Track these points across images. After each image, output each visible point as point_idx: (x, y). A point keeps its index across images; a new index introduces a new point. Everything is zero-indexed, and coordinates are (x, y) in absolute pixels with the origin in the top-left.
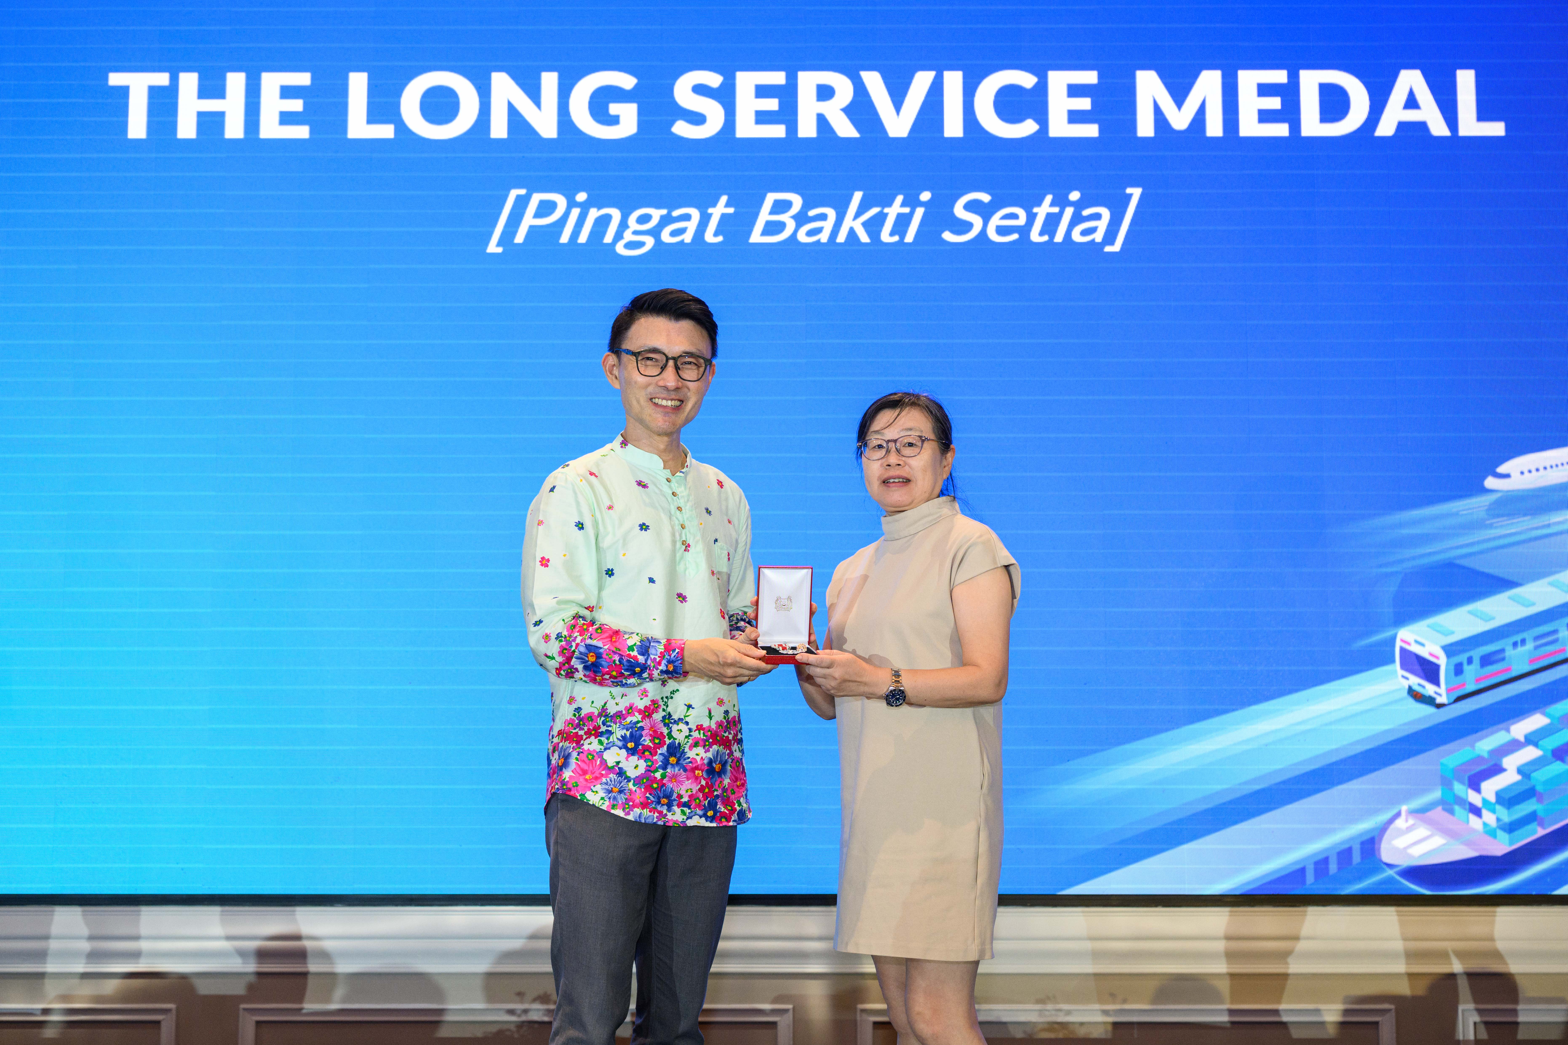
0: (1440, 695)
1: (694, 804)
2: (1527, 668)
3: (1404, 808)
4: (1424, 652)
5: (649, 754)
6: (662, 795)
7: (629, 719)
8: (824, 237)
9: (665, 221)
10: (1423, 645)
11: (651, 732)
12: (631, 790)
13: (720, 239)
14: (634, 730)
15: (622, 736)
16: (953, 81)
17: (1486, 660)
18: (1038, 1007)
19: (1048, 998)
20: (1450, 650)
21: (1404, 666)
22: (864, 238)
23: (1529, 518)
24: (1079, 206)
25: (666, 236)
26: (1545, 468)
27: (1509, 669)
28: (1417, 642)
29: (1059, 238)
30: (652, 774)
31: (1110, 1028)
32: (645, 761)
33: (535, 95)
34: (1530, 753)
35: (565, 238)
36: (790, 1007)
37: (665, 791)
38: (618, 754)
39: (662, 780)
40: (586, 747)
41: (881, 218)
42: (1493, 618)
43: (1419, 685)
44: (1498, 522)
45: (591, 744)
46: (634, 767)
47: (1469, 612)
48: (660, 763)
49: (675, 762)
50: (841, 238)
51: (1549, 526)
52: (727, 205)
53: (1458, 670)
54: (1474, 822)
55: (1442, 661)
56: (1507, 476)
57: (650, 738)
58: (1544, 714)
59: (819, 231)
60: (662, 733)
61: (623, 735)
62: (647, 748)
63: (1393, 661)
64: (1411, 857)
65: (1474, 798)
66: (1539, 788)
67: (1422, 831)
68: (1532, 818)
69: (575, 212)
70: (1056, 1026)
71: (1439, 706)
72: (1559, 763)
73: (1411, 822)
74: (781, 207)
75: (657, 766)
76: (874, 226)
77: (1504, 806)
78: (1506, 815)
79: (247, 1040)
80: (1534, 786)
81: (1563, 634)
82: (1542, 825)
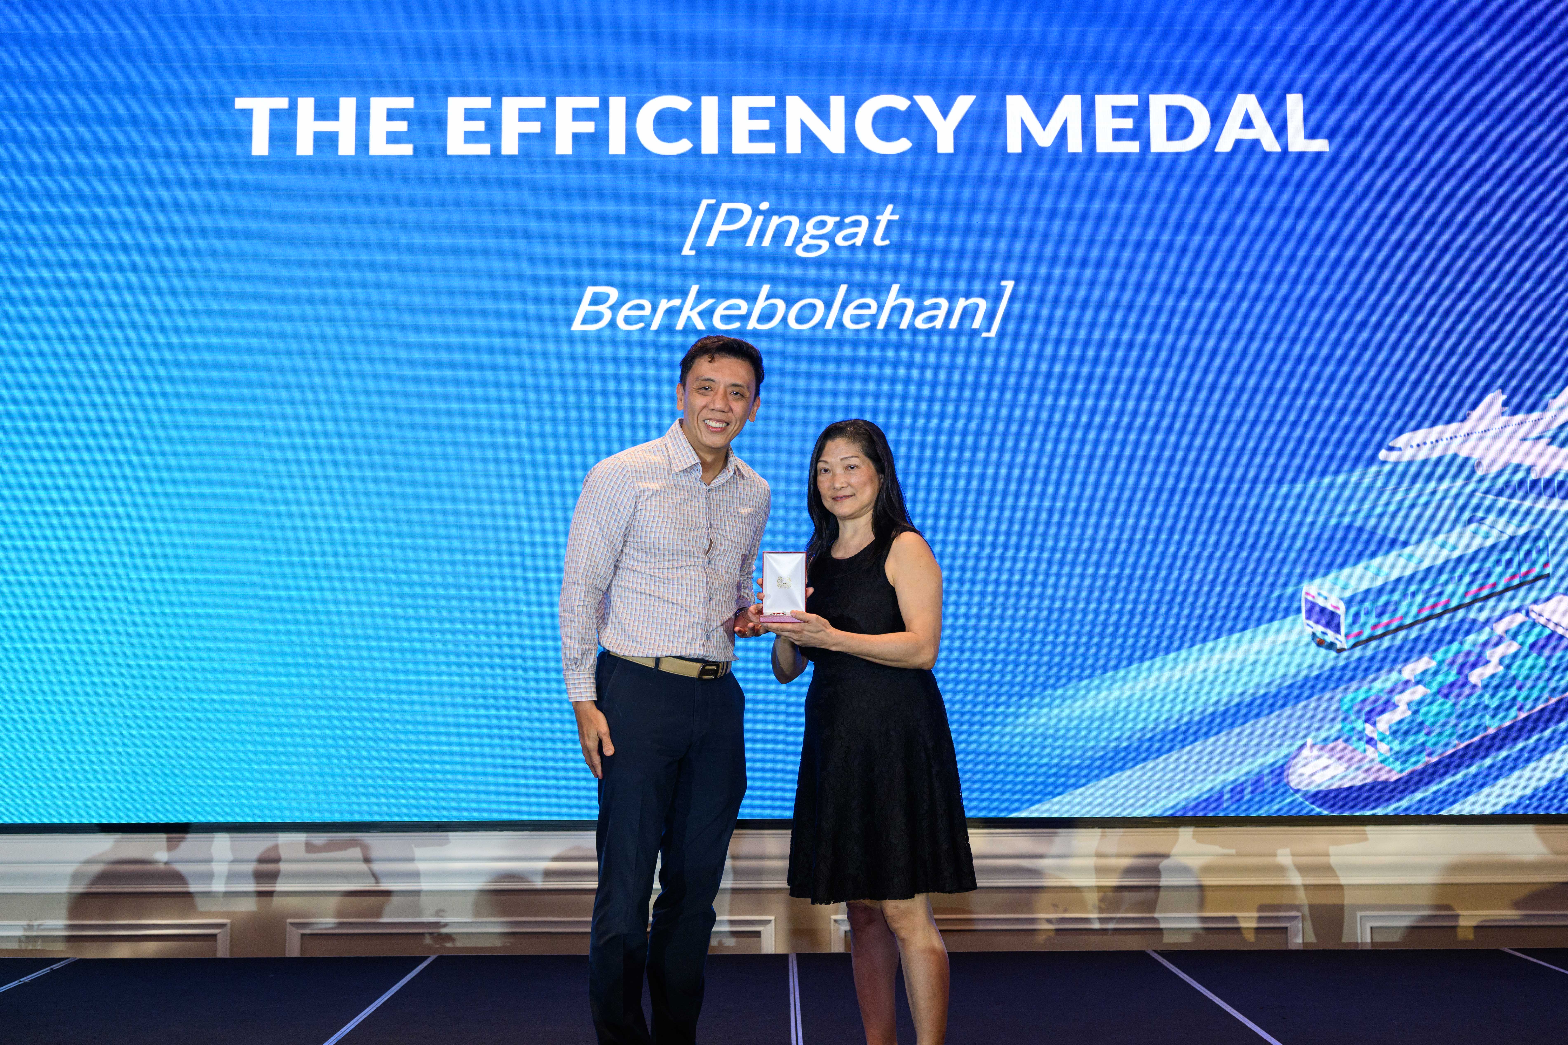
0: (1340, 641)
2: (1416, 618)
3: (1309, 741)
4: (1326, 604)
10: (1325, 597)
17: (1380, 611)
20: (1349, 601)
21: (1308, 617)
23: (1417, 486)
26: (1432, 442)
28: (1320, 595)
31: (1053, 934)
34: (1419, 692)
36: (772, 918)
42: (1387, 574)
43: (1322, 632)
44: (1391, 489)
47: (1365, 568)
51: (1435, 492)
53: (1356, 619)
54: (1370, 752)
55: (1342, 612)
56: (1399, 449)
58: (1431, 657)
63: (1299, 612)
64: (1315, 783)
65: (1370, 731)
66: (1427, 723)
67: (1325, 761)
68: (1421, 748)
71: (1340, 651)
72: (1444, 700)
73: (1315, 752)
77: (1396, 737)
78: (1398, 746)
79: (293, 950)
80: (1422, 722)
81: (1447, 587)
82: (1429, 754)
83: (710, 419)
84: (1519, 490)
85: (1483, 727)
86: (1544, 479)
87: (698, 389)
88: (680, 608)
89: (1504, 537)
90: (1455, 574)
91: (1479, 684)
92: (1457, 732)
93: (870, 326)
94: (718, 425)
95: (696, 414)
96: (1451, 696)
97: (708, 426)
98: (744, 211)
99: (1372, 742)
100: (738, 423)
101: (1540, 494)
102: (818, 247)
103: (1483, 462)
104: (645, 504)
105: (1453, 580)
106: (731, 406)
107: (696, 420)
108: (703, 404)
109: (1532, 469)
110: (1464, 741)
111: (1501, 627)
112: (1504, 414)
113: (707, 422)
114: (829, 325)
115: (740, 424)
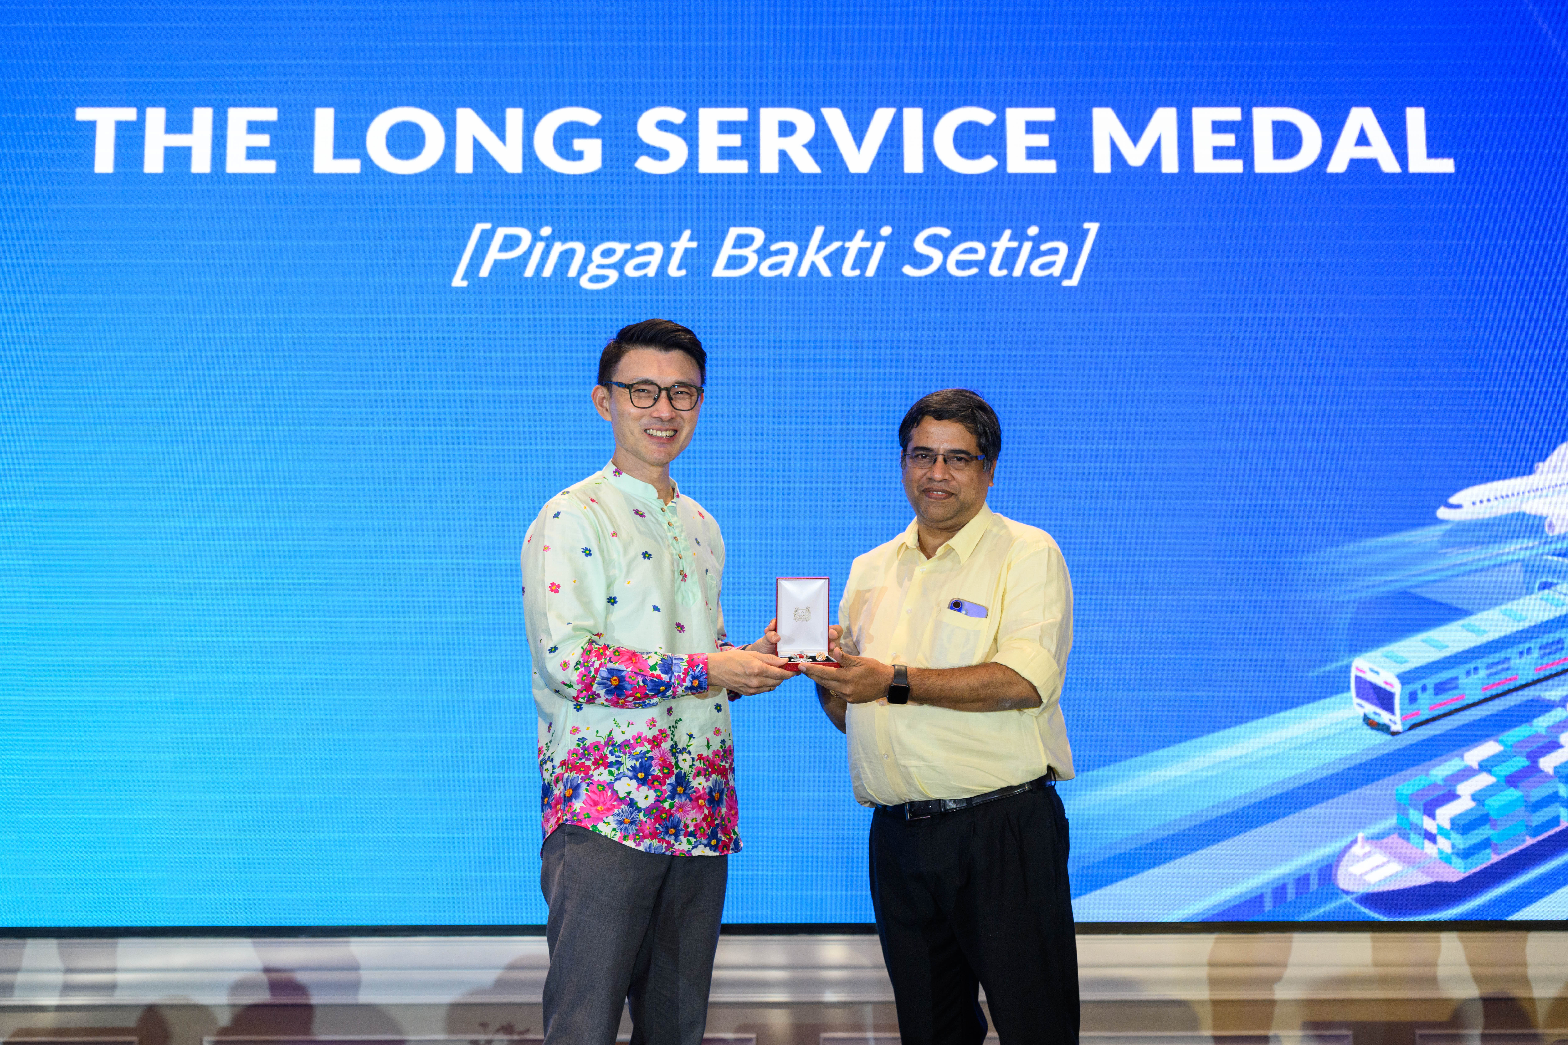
0: (1395, 723)
1: (699, 834)
2: (1480, 696)
3: (1360, 835)
4: (1379, 681)
5: (658, 784)
6: (670, 825)
7: (639, 749)
8: (786, 271)
9: (630, 254)
10: (1377, 673)
11: (660, 762)
12: (642, 821)
13: (683, 273)
14: (644, 761)
15: (632, 767)
16: (913, 117)
17: (1440, 689)
20: (1405, 678)
21: (1359, 695)
22: (826, 272)
23: (1480, 548)
24: (1037, 240)
25: (630, 270)
26: (1496, 499)
27: (1463, 697)
28: (1371, 670)
29: (1018, 272)
30: (661, 805)
32: (655, 791)
33: (499, 129)
34: (1484, 780)
35: (529, 272)
36: (754, 1036)
37: (672, 821)
38: (629, 785)
39: (670, 810)
40: (596, 778)
41: (842, 253)
42: (1446, 647)
43: (1375, 713)
44: (1450, 552)
45: (601, 775)
46: (645, 797)
47: (1423, 641)
48: (669, 793)
49: (682, 791)
50: (803, 272)
51: (1500, 555)
52: (691, 239)
53: (1413, 698)
54: (1430, 848)
55: (1397, 689)
56: (1459, 506)
57: (660, 768)
58: (1497, 741)
59: (780, 265)
60: (670, 763)
61: (633, 765)
62: (656, 778)
63: (1348, 689)
64: (1367, 883)
65: (1429, 825)
66: (1493, 815)
67: (1379, 858)
68: (1486, 844)
69: (540, 246)
71: (1394, 734)
72: (1512, 789)
73: (1367, 848)
74: (743, 241)
75: (666, 796)
76: (835, 260)
77: (1459, 833)
78: (1461, 842)
80: (1488, 813)
81: (1515, 662)
82: (1497, 851)
85: (1556, 821)
90: (1524, 647)
91: (1551, 771)
92: (1528, 827)
96: (1520, 785)
99: (1431, 837)
103: (1554, 521)
105: (1521, 653)
110: (1533, 837)
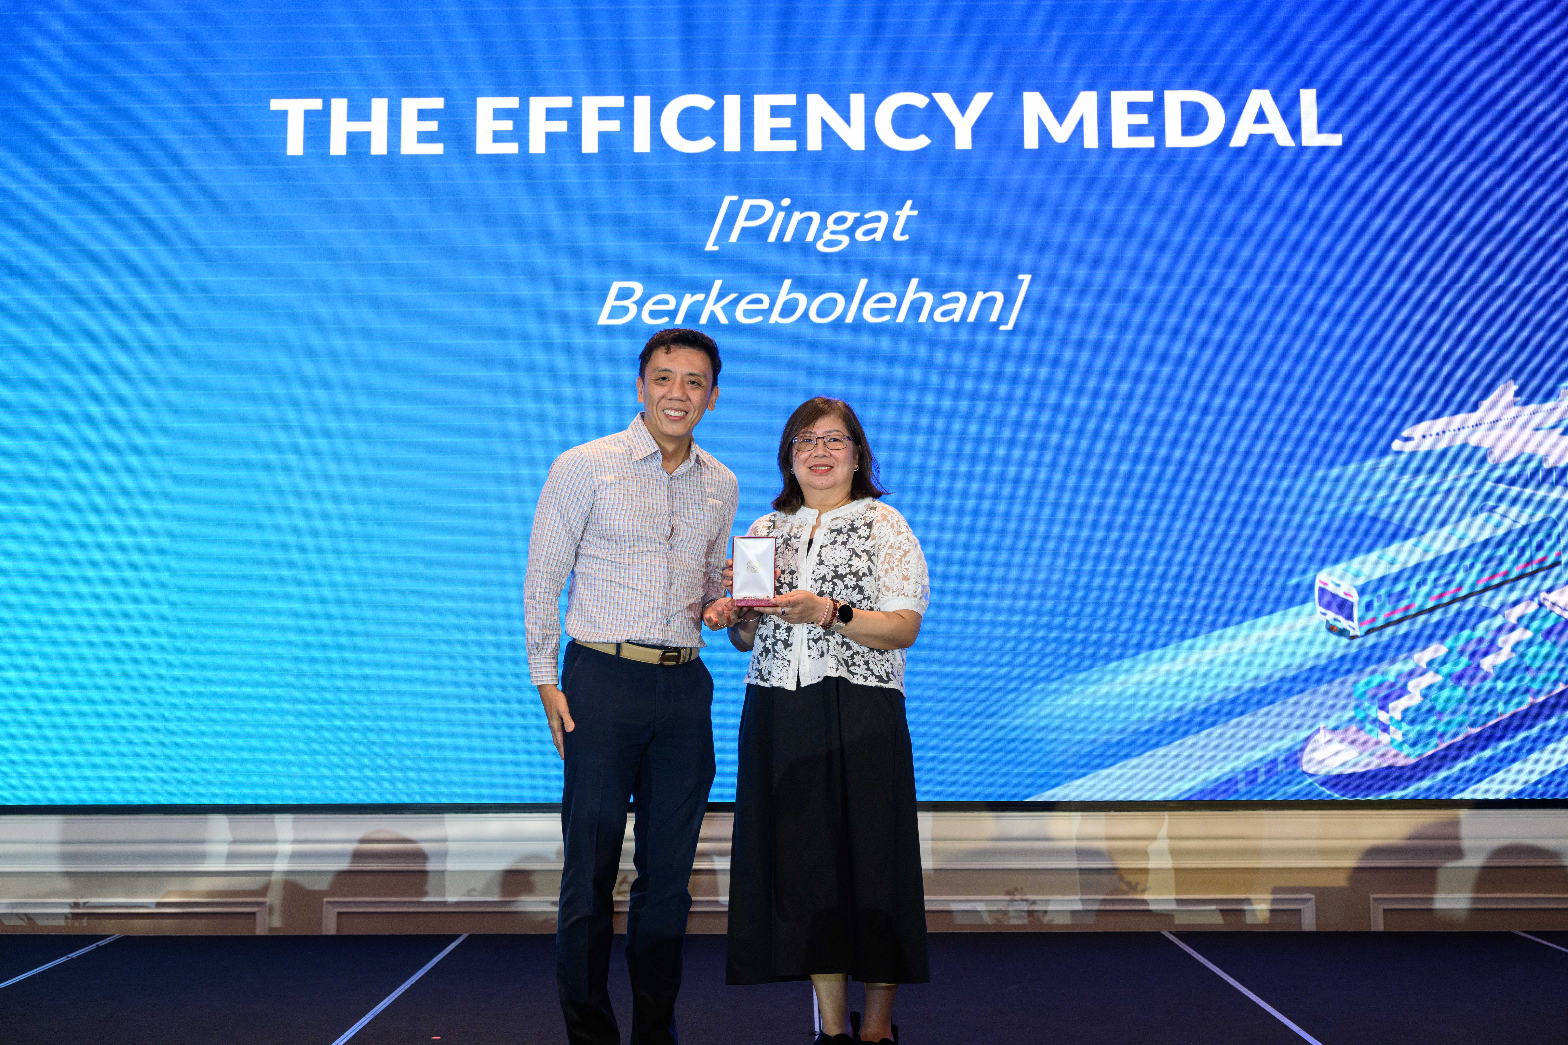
0: (1354, 628)
2: (1429, 605)
3: (1322, 726)
4: (1339, 592)
10: (1339, 585)
17: (1393, 598)
18: (1008, 898)
19: (1016, 890)
20: (1362, 589)
21: (1322, 604)
23: (1430, 475)
26: (1444, 432)
27: (1413, 606)
28: (1333, 583)
34: (1431, 678)
42: (1400, 562)
43: (1335, 619)
44: (1404, 479)
47: (1378, 557)
51: (1447, 482)
53: (1369, 606)
54: (1383, 737)
55: (1355, 599)
56: (1411, 439)
58: (1443, 644)
63: (1312, 599)
64: (1328, 767)
65: (1383, 716)
66: (1439, 708)
67: (1338, 746)
68: (1433, 733)
70: (1023, 914)
71: (1353, 638)
72: (1456, 686)
73: (1329, 737)
77: (1408, 723)
78: (1411, 732)
79: (330, 927)
80: (1435, 707)
81: (1460, 575)
82: (1442, 740)
83: (669, 409)
84: (1531, 480)
85: (1495, 713)
86: (1556, 468)
87: (656, 380)
88: (640, 593)
89: (1516, 526)
90: (1468, 562)
91: (1491, 671)
92: (1469, 718)
93: (889, 320)
94: (677, 414)
95: (655, 404)
96: (1463, 683)
97: (667, 416)
98: (766, 207)
99: (1384, 728)
100: (697, 412)
101: (1552, 483)
102: (839, 242)
103: (1495, 451)
104: (604, 492)
105: (1465, 568)
106: (689, 395)
107: (655, 409)
108: (661, 394)
109: (1543, 459)
110: (1475, 726)
111: (1512, 615)
112: (1516, 404)
113: (666, 411)
114: (849, 319)
115: (699, 412)
